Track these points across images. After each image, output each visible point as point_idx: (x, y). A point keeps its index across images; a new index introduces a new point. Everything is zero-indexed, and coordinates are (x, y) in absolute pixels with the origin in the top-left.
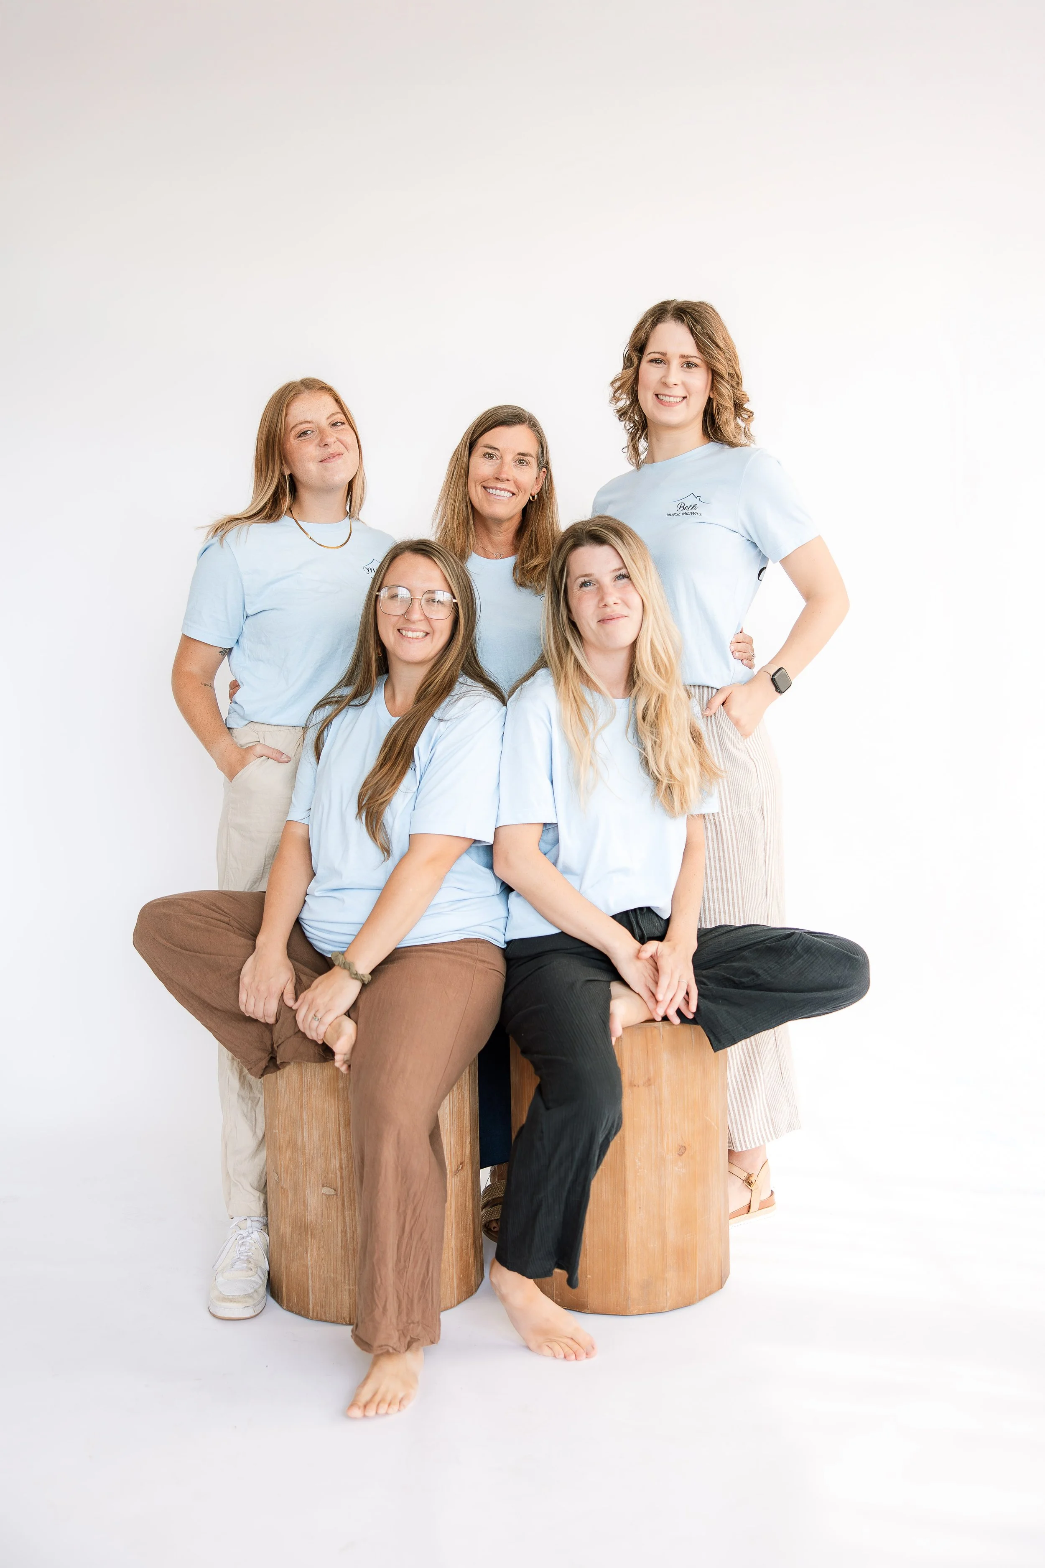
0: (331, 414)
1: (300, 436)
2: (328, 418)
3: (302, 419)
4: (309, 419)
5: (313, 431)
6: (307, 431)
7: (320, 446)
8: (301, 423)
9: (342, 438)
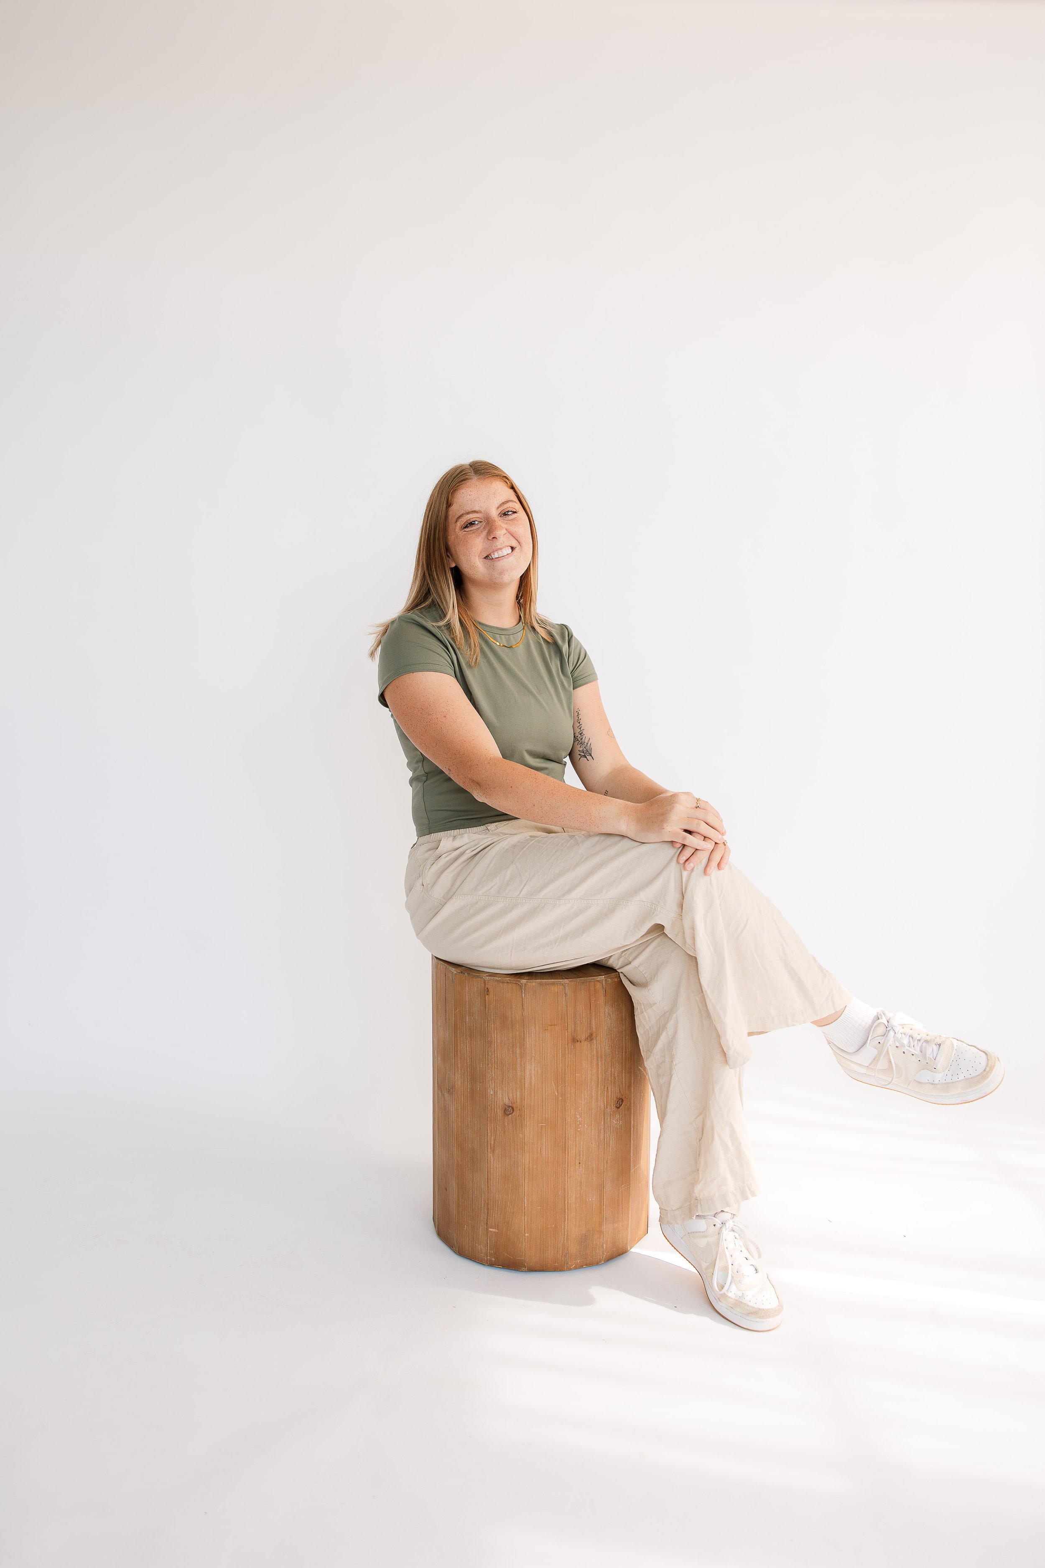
0: (501, 503)
1: (466, 527)
2: (498, 508)
3: (469, 509)
4: (477, 509)
5: (481, 522)
6: (474, 521)
7: (488, 539)
8: (468, 513)
9: (513, 529)
